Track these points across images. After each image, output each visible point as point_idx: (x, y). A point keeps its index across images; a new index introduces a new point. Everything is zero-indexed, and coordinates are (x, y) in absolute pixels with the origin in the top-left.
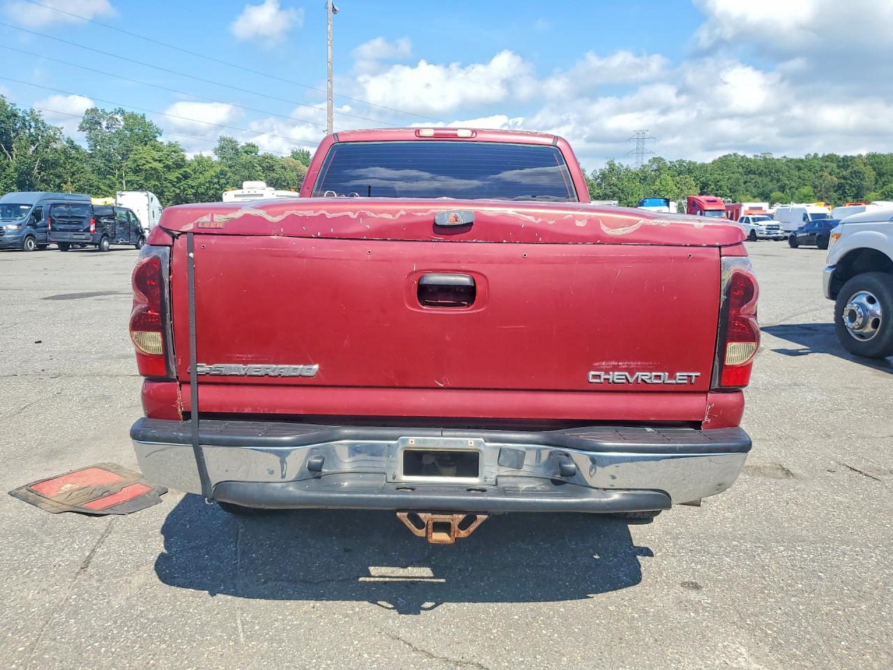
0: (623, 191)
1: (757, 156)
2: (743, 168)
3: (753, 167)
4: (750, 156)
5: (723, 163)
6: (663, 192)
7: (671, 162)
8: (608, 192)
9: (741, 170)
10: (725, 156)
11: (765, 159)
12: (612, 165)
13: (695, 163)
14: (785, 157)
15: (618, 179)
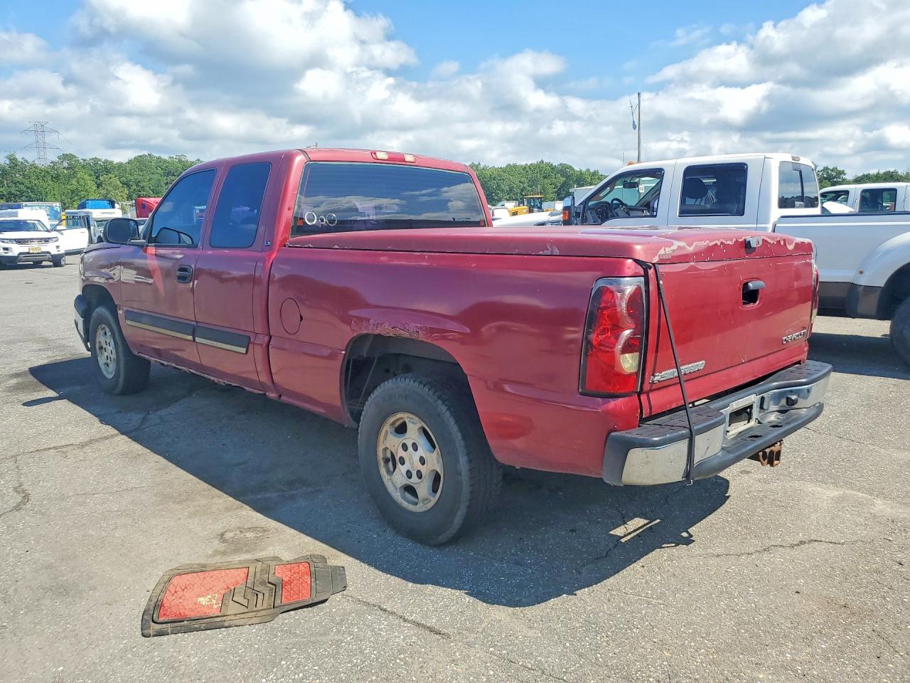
0: (32, 189)
1: (172, 158)
2: (162, 169)
3: (172, 168)
4: (165, 157)
5: (140, 163)
6: (82, 193)
7: (84, 160)
8: (13, 190)
9: (160, 171)
10: (141, 156)
11: (180, 161)
12: (13, 160)
13: (111, 163)
14: (199, 160)
15: (24, 176)
